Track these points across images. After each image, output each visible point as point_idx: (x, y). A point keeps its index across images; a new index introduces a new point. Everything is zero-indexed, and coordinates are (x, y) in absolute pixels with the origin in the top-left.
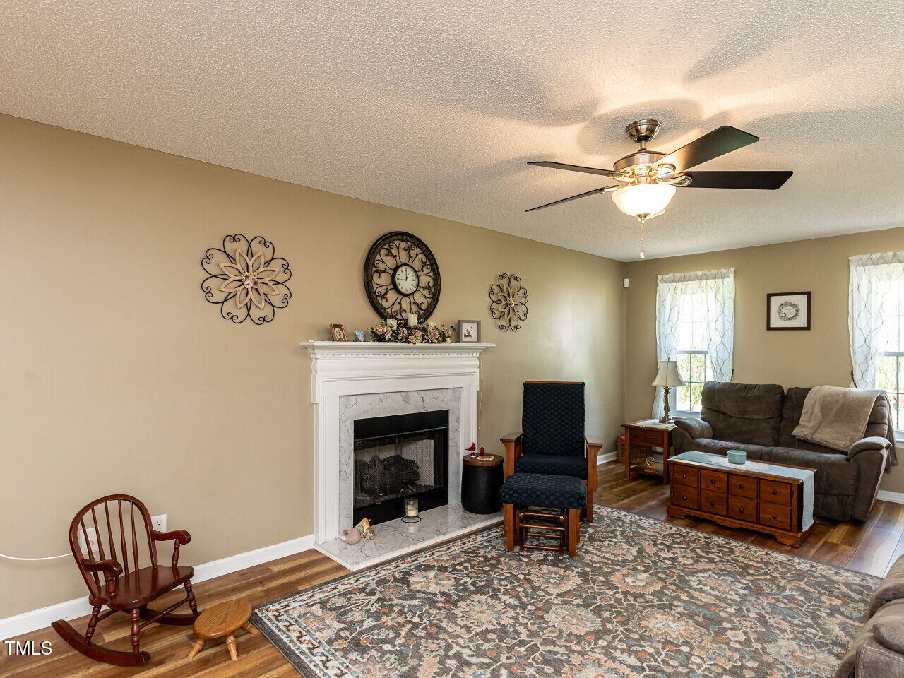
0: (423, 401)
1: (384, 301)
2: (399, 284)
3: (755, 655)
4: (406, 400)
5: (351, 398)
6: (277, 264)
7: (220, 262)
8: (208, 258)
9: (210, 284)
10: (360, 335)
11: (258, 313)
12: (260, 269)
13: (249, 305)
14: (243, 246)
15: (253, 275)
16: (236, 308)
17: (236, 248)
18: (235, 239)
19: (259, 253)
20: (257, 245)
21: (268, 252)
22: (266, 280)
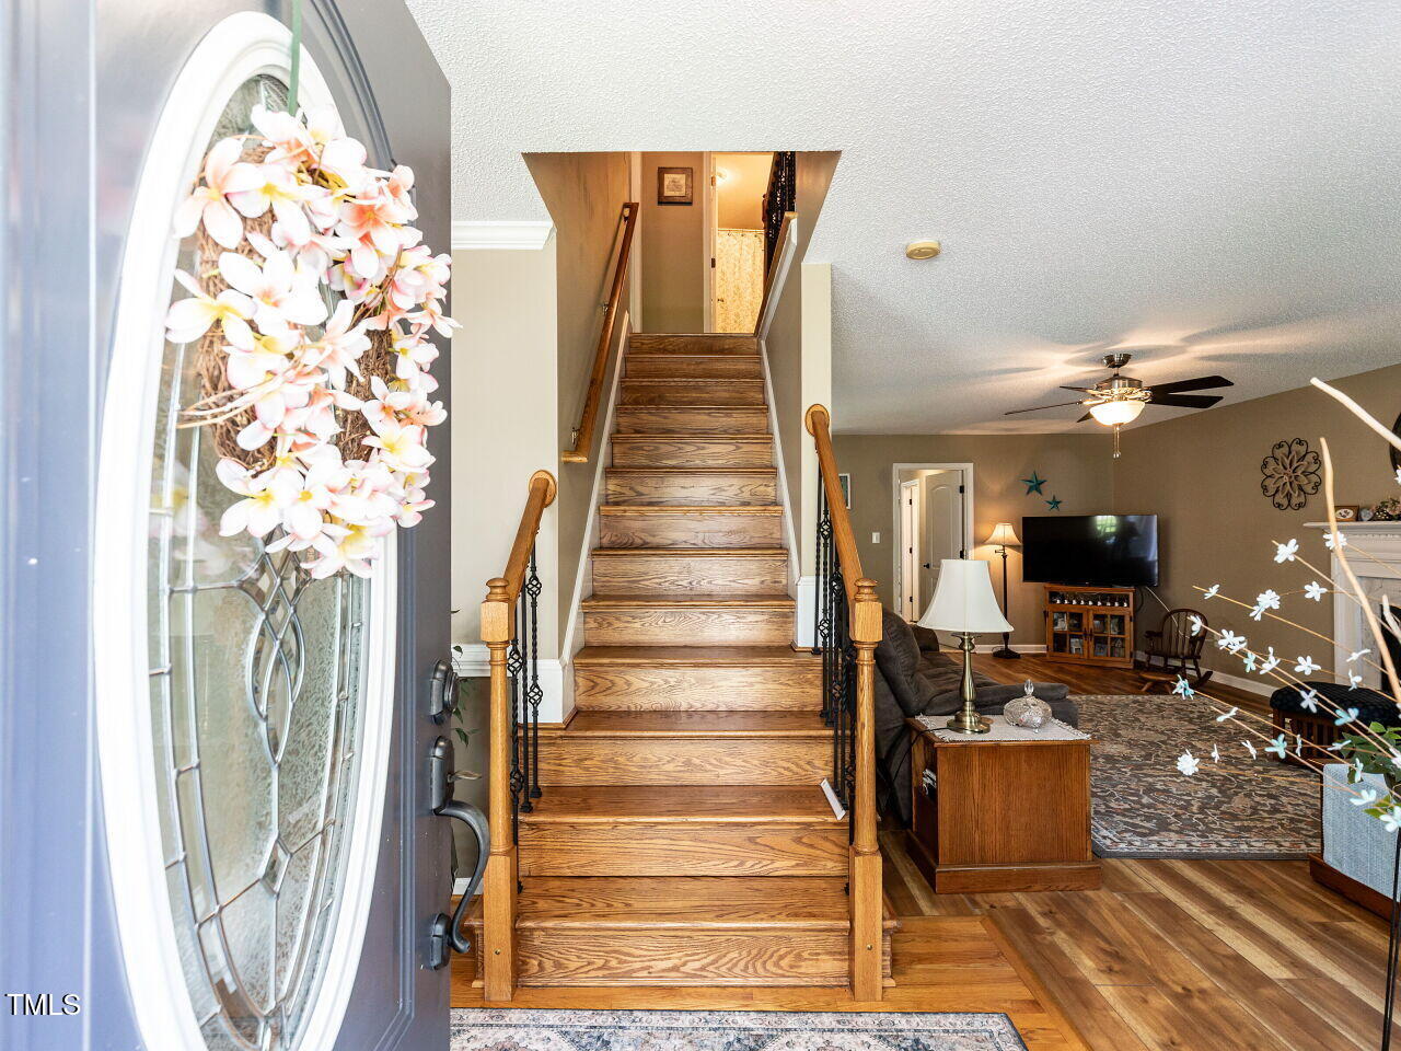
5: (1377, 580)
6: (1309, 457)
7: (1272, 464)
8: (1265, 465)
9: (1266, 483)
10: (1365, 515)
11: (1295, 501)
12: (1295, 465)
13: (1289, 496)
14: (1285, 450)
15: (1290, 471)
16: (1280, 498)
17: (1279, 453)
18: (1280, 446)
19: (1294, 453)
20: (1295, 447)
21: (1302, 450)
22: (1299, 473)
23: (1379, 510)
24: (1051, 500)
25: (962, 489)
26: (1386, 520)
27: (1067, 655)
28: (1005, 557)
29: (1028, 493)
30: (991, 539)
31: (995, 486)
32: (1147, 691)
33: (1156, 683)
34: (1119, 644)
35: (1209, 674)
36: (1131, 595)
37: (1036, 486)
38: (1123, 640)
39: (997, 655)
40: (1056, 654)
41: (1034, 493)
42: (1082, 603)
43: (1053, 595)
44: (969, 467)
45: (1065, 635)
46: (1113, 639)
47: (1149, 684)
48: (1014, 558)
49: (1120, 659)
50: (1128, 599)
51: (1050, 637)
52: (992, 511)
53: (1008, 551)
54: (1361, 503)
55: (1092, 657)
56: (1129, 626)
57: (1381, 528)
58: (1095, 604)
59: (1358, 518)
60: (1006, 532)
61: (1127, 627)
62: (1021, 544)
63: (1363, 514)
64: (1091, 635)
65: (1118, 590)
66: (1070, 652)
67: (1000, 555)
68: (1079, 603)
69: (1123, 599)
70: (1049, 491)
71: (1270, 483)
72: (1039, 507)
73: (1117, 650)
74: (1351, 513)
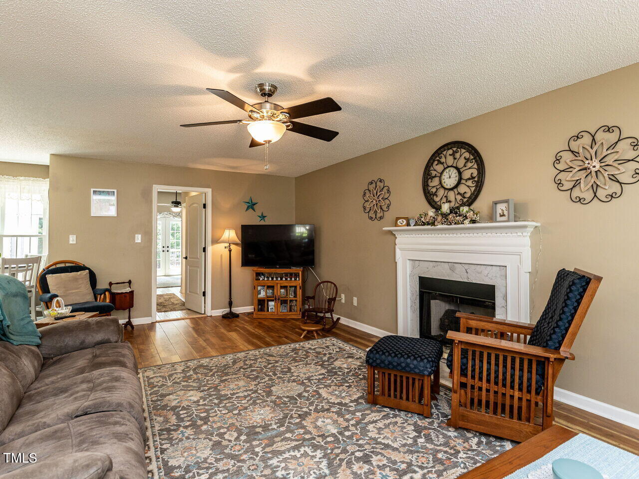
0: (467, 272)
1: (435, 197)
2: (445, 182)
3: (209, 434)
4: (452, 269)
5: (417, 262)
6: (385, 190)
7: (368, 195)
8: (365, 194)
9: (365, 205)
10: (412, 222)
11: (379, 215)
12: (379, 194)
13: (376, 212)
14: (374, 185)
15: (376, 197)
16: (372, 214)
17: (372, 187)
18: (371, 183)
19: (378, 187)
20: (378, 183)
21: (382, 185)
22: (380, 199)
23: (419, 219)
24: (260, 215)
25: (205, 206)
26: (423, 225)
27: (265, 313)
28: (230, 251)
29: (247, 210)
30: (222, 239)
31: (226, 204)
32: (304, 337)
33: (309, 332)
34: (294, 303)
35: (339, 319)
36: (300, 272)
37: (251, 206)
38: (296, 301)
39: (225, 317)
40: (260, 313)
41: (251, 210)
42: (275, 279)
43: (258, 274)
44: (209, 191)
45: (264, 300)
46: (291, 301)
47: (305, 332)
48: (237, 251)
49: (294, 313)
50: (299, 275)
51: (256, 302)
52: (223, 221)
53: (233, 247)
54: (409, 216)
55: (279, 313)
56: (299, 292)
57: (420, 230)
58: (281, 279)
59: (408, 224)
60: (231, 235)
61: (298, 293)
62: (240, 242)
63: (411, 222)
64: (279, 299)
65: (294, 270)
66: (268, 311)
67: (227, 250)
68: (272, 279)
69: (296, 275)
70: (259, 209)
71: (367, 205)
72: (253, 219)
73: (293, 307)
74: (405, 222)
